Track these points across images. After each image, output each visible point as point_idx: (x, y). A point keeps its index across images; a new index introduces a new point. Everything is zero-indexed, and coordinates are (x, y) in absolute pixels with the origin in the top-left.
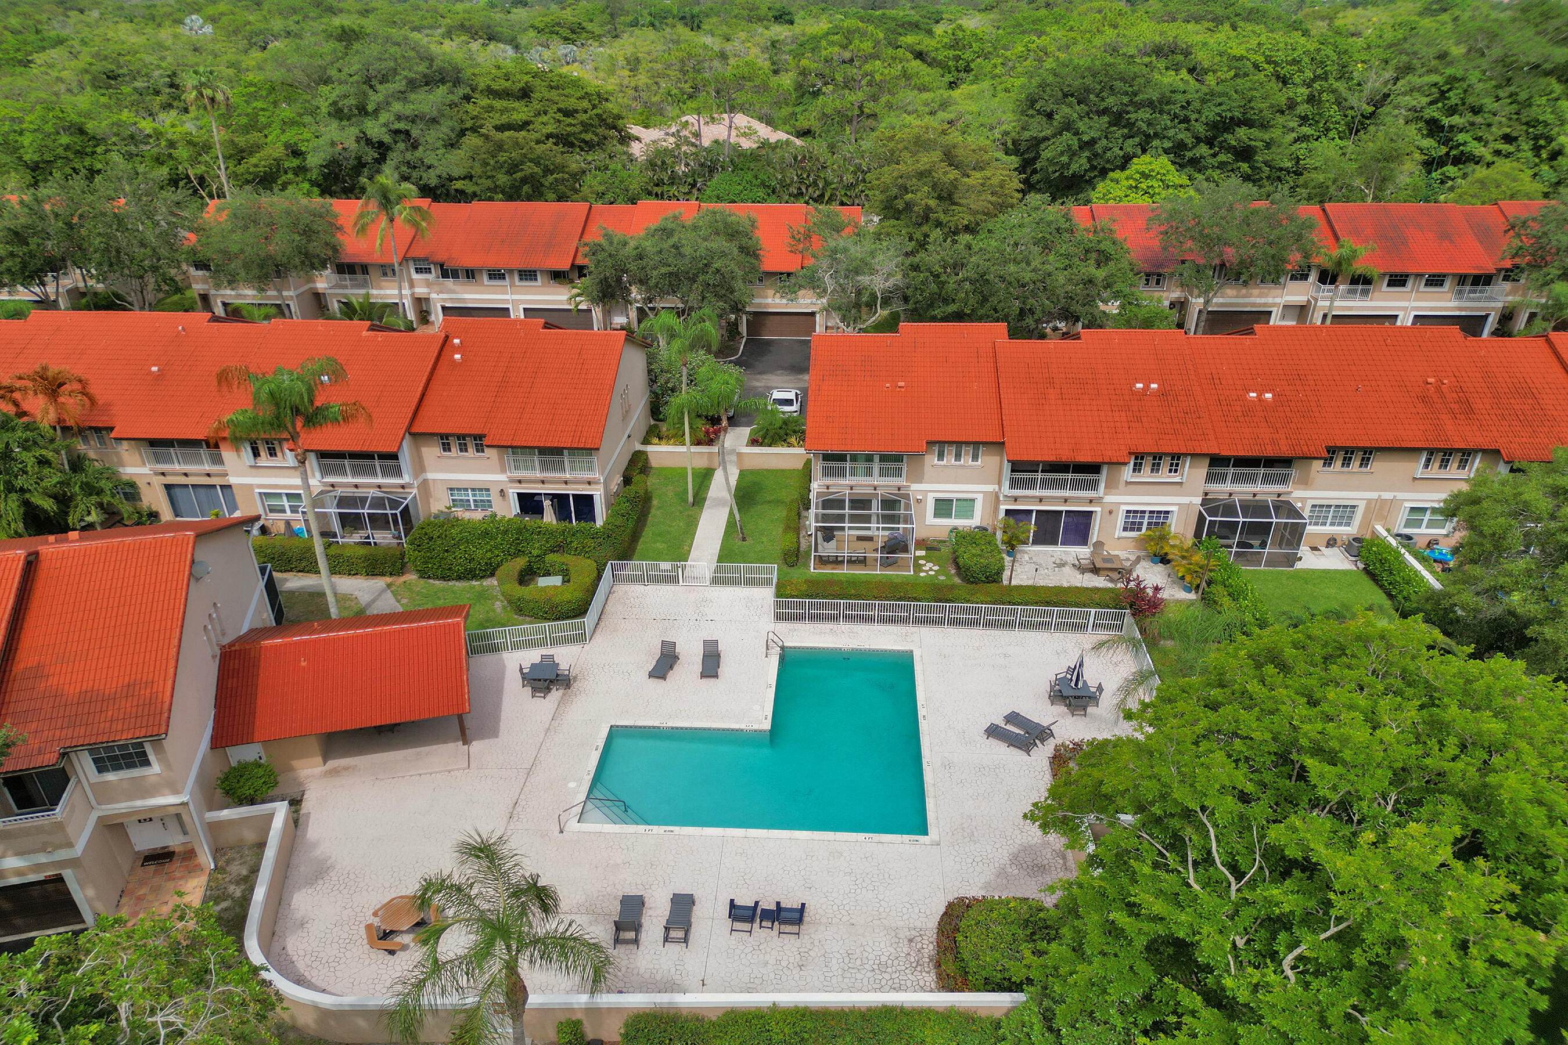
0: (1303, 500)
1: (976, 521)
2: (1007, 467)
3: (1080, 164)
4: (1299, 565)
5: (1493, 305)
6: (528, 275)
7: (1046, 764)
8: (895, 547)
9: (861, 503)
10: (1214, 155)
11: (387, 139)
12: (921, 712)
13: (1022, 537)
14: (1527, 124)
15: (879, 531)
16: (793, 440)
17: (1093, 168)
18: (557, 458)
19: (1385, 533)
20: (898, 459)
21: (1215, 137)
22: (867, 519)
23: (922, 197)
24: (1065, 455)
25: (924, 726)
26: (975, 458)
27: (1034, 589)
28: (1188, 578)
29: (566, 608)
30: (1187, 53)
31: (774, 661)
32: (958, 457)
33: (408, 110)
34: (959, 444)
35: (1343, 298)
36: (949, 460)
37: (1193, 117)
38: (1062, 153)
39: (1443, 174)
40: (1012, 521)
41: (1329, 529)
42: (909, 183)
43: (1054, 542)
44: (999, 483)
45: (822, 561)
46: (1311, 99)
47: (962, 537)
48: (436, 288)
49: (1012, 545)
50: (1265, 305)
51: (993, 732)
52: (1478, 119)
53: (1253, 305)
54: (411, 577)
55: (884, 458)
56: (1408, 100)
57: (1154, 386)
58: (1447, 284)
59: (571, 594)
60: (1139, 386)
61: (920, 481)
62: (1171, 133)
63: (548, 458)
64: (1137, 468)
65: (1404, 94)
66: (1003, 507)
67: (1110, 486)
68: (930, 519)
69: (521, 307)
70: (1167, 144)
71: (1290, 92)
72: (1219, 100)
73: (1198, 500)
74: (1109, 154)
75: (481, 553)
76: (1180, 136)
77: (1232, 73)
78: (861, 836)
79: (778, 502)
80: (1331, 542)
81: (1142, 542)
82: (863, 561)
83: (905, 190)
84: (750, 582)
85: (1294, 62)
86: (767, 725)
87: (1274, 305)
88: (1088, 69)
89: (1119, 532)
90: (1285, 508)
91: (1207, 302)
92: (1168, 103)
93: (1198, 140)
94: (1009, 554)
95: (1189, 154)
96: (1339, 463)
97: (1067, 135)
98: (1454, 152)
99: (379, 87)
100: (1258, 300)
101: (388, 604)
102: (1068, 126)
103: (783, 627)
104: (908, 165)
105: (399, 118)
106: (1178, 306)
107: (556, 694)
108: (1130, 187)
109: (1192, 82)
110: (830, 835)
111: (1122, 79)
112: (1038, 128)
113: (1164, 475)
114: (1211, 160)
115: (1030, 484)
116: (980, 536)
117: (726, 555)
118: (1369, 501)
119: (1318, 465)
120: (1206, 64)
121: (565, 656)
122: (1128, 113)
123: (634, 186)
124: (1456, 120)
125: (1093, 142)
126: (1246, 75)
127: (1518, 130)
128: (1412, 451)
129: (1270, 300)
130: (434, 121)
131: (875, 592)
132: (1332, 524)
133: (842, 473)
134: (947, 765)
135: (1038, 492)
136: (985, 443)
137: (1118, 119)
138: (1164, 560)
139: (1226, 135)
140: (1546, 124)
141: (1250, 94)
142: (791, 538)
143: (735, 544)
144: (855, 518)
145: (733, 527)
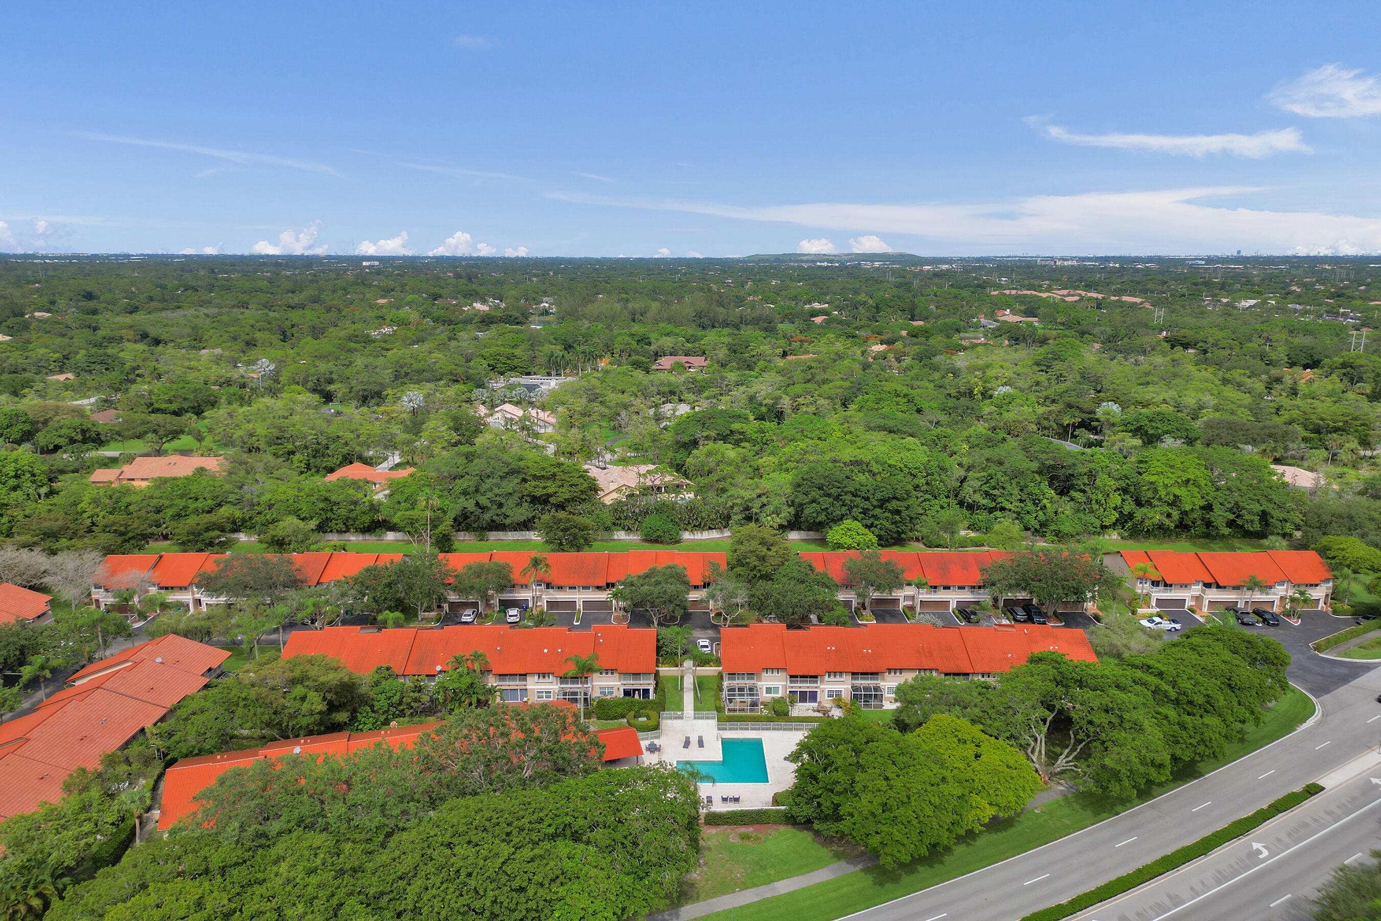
0: (883, 686)
1: (780, 695)
2: (788, 677)
4: (881, 708)
5: (985, 597)
6: (586, 588)
8: (754, 704)
9: (741, 689)
12: (765, 755)
13: (795, 700)
14: (1028, 494)
15: (748, 699)
16: (711, 664)
17: (828, 519)
18: (638, 677)
20: (753, 674)
21: (882, 505)
22: (743, 695)
24: (806, 673)
26: (778, 674)
27: (799, 717)
28: (848, 713)
29: (652, 727)
30: (867, 464)
31: (720, 742)
32: (772, 673)
33: (500, 491)
34: (772, 669)
36: (770, 674)
37: (871, 497)
38: (813, 512)
40: (791, 695)
41: (889, 695)
42: (747, 555)
43: (805, 702)
44: (786, 682)
45: (729, 710)
47: (775, 701)
48: (545, 593)
49: (792, 702)
50: (898, 596)
51: (786, 759)
52: (1006, 492)
53: (893, 596)
54: (594, 719)
55: (748, 674)
57: (834, 648)
58: (967, 588)
59: (652, 723)
60: (829, 648)
61: (760, 682)
62: (862, 505)
63: (635, 677)
64: (829, 676)
66: (788, 690)
67: (822, 683)
68: (765, 695)
69: (581, 601)
70: (861, 510)
71: (917, 481)
72: (883, 489)
73: (850, 687)
74: (833, 514)
75: (619, 710)
76: (866, 506)
77: (889, 474)
78: (752, 784)
79: (710, 689)
80: (890, 699)
81: (833, 701)
82: (743, 710)
83: (746, 558)
84: (707, 718)
85: (917, 468)
86: (722, 759)
87: (901, 596)
89: (827, 698)
90: (877, 689)
92: (859, 490)
94: (791, 706)
96: (893, 673)
100: (895, 594)
102: (814, 500)
103: (721, 732)
105: (496, 495)
107: (656, 753)
108: (843, 534)
109: (870, 479)
111: (837, 481)
113: (838, 678)
115: (796, 682)
116: (780, 700)
117: (696, 709)
119: (886, 674)
121: (656, 742)
122: (841, 496)
125: (827, 508)
126: (895, 475)
127: (1024, 497)
128: (914, 669)
129: (899, 594)
130: (511, 495)
131: (750, 719)
133: (735, 679)
134: (773, 767)
135: (799, 685)
136: (780, 669)
138: (841, 708)
139: (887, 504)
140: (1037, 495)
141: (897, 485)
142: (718, 702)
143: (699, 706)
144: (739, 695)
145: (696, 698)
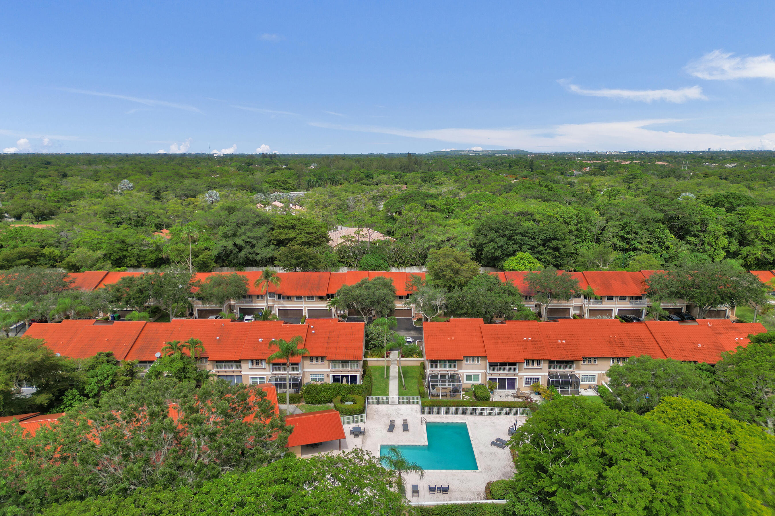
0: (579, 374)
1: (479, 382)
2: (488, 364)
3: (498, 253)
4: (580, 394)
5: (644, 306)
6: (310, 298)
7: (509, 452)
8: (456, 390)
9: (443, 376)
10: (546, 250)
11: (244, 245)
12: (471, 439)
13: (495, 386)
14: (655, 238)
15: (450, 385)
16: (415, 356)
17: (503, 254)
18: (346, 364)
19: (604, 384)
20: (454, 362)
21: (545, 244)
22: (445, 381)
23: (448, 273)
24: (505, 360)
25: (473, 443)
26: (478, 361)
27: (500, 402)
28: (546, 398)
29: (358, 411)
30: (532, 215)
31: (425, 426)
32: (473, 361)
33: (252, 235)
34: (473, 357)
35: (593, 304)
36: (470, 362)
37: (537, 237)
38: (492, 249)
39: (629, 254)
40: (491, 382)
41: (588, 383)
42: (444, 269)
43: (504, 388)
44: (486, 369)
45: (433, 395)
46: (577, 230)
47: (476, 387)
48: (277, 303)
49: (492, 389)
50: (567, 306)
51: (493, 443)
52: (638, 236)
53: (564, 306)
54: (303, 404)
55: (449, 362)
56: (611, 230)
57: (530, 339)
58: (627, 299)
59: (358, 407)
60: (525, 338)
61: (461, 369)
62: (529, 243)
63: (344, 363)
64: (527, 364)
65: (611, 227)
66: (488, 377)
67: (520, 370)
68: (465, 382)
69: (307, 309)
70: (529, 247)
71: (570, 227)
72: (545, 232)
73: (547, 374)
74: (508, 250)
75: (327, 395)
76: (533, 244)
77: (549, 222)
78: (460, 471)
79: (413, 377)
80: (590, 387)
81: (532, 388)
82: (445, 396)
83: (443, 271)
84: (412, 403)
85: (570, 218)
86: (427, 444)
87: (570, 306)
88: (498, 222)
89: (524, 385)
90: (573, 376)
91: (547, 306)
92: (527, 233)
93: (539, 245)
94: (491, 392)
95: (537, 250)
96: (587, 362)
97: (492, 243)
98: (632, 247)
99: (242, 227)
100: (565, 304)
101: (298, 411)
102: (492, 240)
103: (425, 416)
104: (442, 263)
105: (249, 237)
106: (538, 306)
107: (361, 437)
108: (517, 263)
109: (535, 225)
110: (451, 471)
111: (510, 225)
112: (482, 240)
113: (536, 366)
114: (545, 252)
115: (496, 369)
116: (481, 387)
117: (400, 394)
118: (598, 373)
119: (581, 363)
120: (539, 219)
121: (361, 425)
122: (513, 236)
123: (335, 260)
124: (630, 236)
125: (502, 246)
126: (554, 222)
127: (652, 240)
128: (608, 358)
129: (569, 304)
130: (261, 238)
131: (453, 404)
132: (589, 381)
133: (437, 367)
134: (481, 453)
135: (498, 372)
136: (481, 357)
137: (510, 238)
138: (539, 394)
139: (549, 243)
140: (661, 238)
141: (555, 230)
142: (421, 389)
143: (403, 391)
144: (442, 381)
145: (401, 385)
